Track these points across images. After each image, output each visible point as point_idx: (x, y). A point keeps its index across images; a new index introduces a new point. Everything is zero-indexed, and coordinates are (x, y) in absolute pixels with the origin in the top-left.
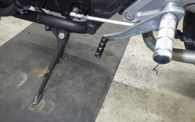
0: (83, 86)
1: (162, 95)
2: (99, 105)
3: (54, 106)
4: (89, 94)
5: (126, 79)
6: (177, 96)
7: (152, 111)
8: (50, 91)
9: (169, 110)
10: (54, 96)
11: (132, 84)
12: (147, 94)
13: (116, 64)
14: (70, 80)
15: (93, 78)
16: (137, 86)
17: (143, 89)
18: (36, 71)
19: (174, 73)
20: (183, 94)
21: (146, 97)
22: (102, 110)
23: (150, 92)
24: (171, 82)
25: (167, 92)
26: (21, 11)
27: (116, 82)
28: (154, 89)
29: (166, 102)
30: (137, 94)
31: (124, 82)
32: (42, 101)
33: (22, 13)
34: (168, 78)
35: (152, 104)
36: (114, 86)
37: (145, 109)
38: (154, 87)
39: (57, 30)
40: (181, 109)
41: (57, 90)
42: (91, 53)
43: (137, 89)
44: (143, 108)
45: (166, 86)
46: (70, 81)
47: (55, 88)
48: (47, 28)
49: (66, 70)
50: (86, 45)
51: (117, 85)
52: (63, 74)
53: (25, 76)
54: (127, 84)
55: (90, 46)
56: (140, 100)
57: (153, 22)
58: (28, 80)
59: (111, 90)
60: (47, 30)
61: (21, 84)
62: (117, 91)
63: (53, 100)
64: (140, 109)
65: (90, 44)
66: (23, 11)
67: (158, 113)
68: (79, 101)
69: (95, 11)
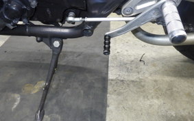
0: (82, 92)
1: (155, 81)
2: (104, 105)
3: (60, 118)
4: (91, 97)
5: (119, 75)
6: (168, 79)
7: (152, 98)
8: (50, 104)
9: (166, 93)
10: (56, 109)
11: (126, 78)
12: (143, 83)
13: (105, 64)
14: (67, 88)
15: (89, 81)
16: (131, 78)
17: (138, 80)
18: (27, 88)
19: (157, 60)
20: (172, 76)
21: (143, 86)
22: (108, 109)
23: (145, 81)
24: (158, 69)
25: (158, 77)
26: (10, 26)
27: (112, 80)
28: (147, 78)
29: (161, 86)
30: (134, 86)
31: (119, 78)
32: (46, 117)
33: (12, 28)
34: (154, 65)
35: (150, 91)
36: (111, 83)
37: (146, 97)
38: (146, 75)
39: (50, 40)
40: (174, 89)
41: (57, 102)
42: (78, 58)
43: (133, 81)
44: (144, 97)
45: (156, 72)
46: (68, 90)
47: (54, 101)
48: (39, 39)
49: (60, 80)
50: (71, 52)
51: (113, 83)
52: (58, 85)
53: (18, 97)
54: (122, 79)
55: (75, 53)
56: (138, 90)
57: (154, 12)
58: (21, 100)
59: (110, 88)
60: (39, 42)
61: (15, 106)
62: (115, 88)
63: (57, 113)
64: (141, 99)
65: (74, 50)
66: (13, 26)
67: (158, 98)
68: (83, 107)
69: (93, 12)
